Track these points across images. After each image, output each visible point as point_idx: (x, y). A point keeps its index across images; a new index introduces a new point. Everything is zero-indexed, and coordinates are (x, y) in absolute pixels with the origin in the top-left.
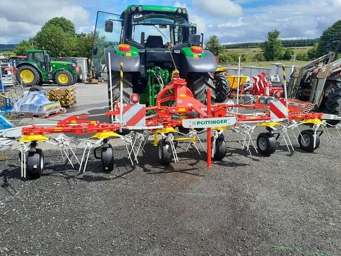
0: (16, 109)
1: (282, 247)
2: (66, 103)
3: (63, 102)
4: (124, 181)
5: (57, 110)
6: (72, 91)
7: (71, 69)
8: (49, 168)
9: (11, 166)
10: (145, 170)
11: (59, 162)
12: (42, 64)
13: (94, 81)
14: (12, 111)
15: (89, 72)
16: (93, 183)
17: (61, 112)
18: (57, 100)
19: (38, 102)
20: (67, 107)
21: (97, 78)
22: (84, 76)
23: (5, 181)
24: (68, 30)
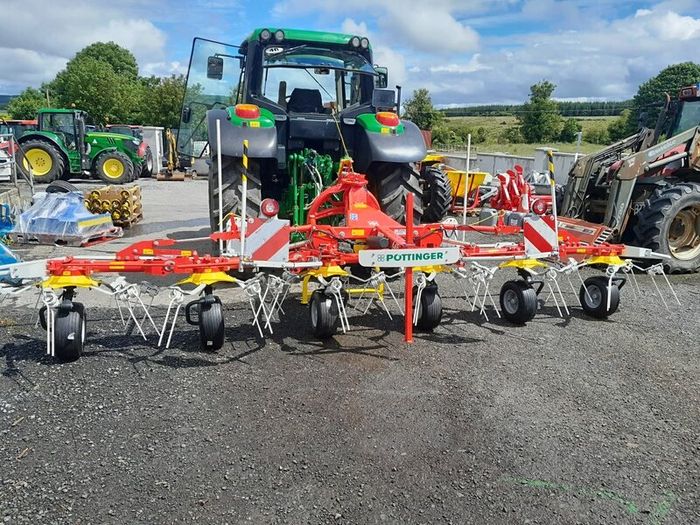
0: (22, 226)
1: (538, 483)
2: (122, 217)
3: (117, 215)
4: (244, 367)
5: (106, 232)
6: (135, 193)
7: (130, 149)
8: (96, 342)
9: (18, 337)
10: (285, 348)
11: (115, 331)
12: (69, 137)
13: (177, 174)
14: (12, 231)
15: (166, 156)
16: (186, 371)
17: (112, 236)
18: (104, 212)
19: (67, 213)
20: (125, 226)
21: (182, 169)
22: (156, 165)
23: (10, 364)
24: (122, 69)
